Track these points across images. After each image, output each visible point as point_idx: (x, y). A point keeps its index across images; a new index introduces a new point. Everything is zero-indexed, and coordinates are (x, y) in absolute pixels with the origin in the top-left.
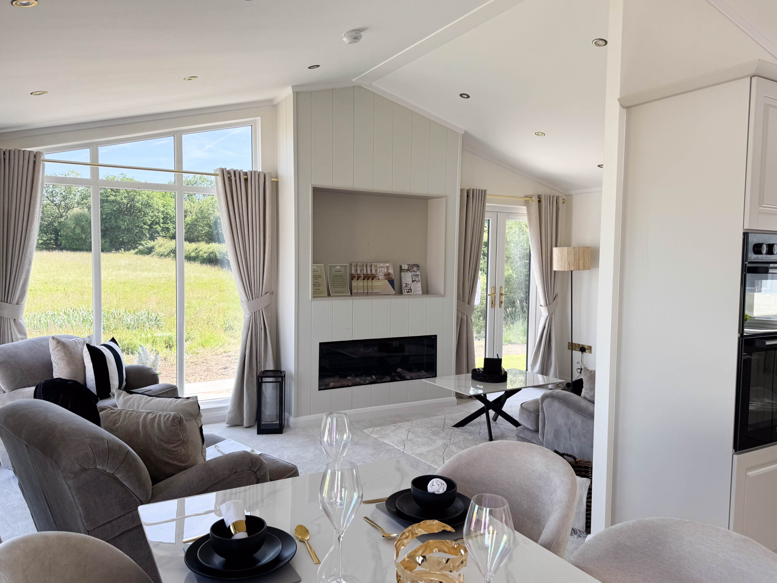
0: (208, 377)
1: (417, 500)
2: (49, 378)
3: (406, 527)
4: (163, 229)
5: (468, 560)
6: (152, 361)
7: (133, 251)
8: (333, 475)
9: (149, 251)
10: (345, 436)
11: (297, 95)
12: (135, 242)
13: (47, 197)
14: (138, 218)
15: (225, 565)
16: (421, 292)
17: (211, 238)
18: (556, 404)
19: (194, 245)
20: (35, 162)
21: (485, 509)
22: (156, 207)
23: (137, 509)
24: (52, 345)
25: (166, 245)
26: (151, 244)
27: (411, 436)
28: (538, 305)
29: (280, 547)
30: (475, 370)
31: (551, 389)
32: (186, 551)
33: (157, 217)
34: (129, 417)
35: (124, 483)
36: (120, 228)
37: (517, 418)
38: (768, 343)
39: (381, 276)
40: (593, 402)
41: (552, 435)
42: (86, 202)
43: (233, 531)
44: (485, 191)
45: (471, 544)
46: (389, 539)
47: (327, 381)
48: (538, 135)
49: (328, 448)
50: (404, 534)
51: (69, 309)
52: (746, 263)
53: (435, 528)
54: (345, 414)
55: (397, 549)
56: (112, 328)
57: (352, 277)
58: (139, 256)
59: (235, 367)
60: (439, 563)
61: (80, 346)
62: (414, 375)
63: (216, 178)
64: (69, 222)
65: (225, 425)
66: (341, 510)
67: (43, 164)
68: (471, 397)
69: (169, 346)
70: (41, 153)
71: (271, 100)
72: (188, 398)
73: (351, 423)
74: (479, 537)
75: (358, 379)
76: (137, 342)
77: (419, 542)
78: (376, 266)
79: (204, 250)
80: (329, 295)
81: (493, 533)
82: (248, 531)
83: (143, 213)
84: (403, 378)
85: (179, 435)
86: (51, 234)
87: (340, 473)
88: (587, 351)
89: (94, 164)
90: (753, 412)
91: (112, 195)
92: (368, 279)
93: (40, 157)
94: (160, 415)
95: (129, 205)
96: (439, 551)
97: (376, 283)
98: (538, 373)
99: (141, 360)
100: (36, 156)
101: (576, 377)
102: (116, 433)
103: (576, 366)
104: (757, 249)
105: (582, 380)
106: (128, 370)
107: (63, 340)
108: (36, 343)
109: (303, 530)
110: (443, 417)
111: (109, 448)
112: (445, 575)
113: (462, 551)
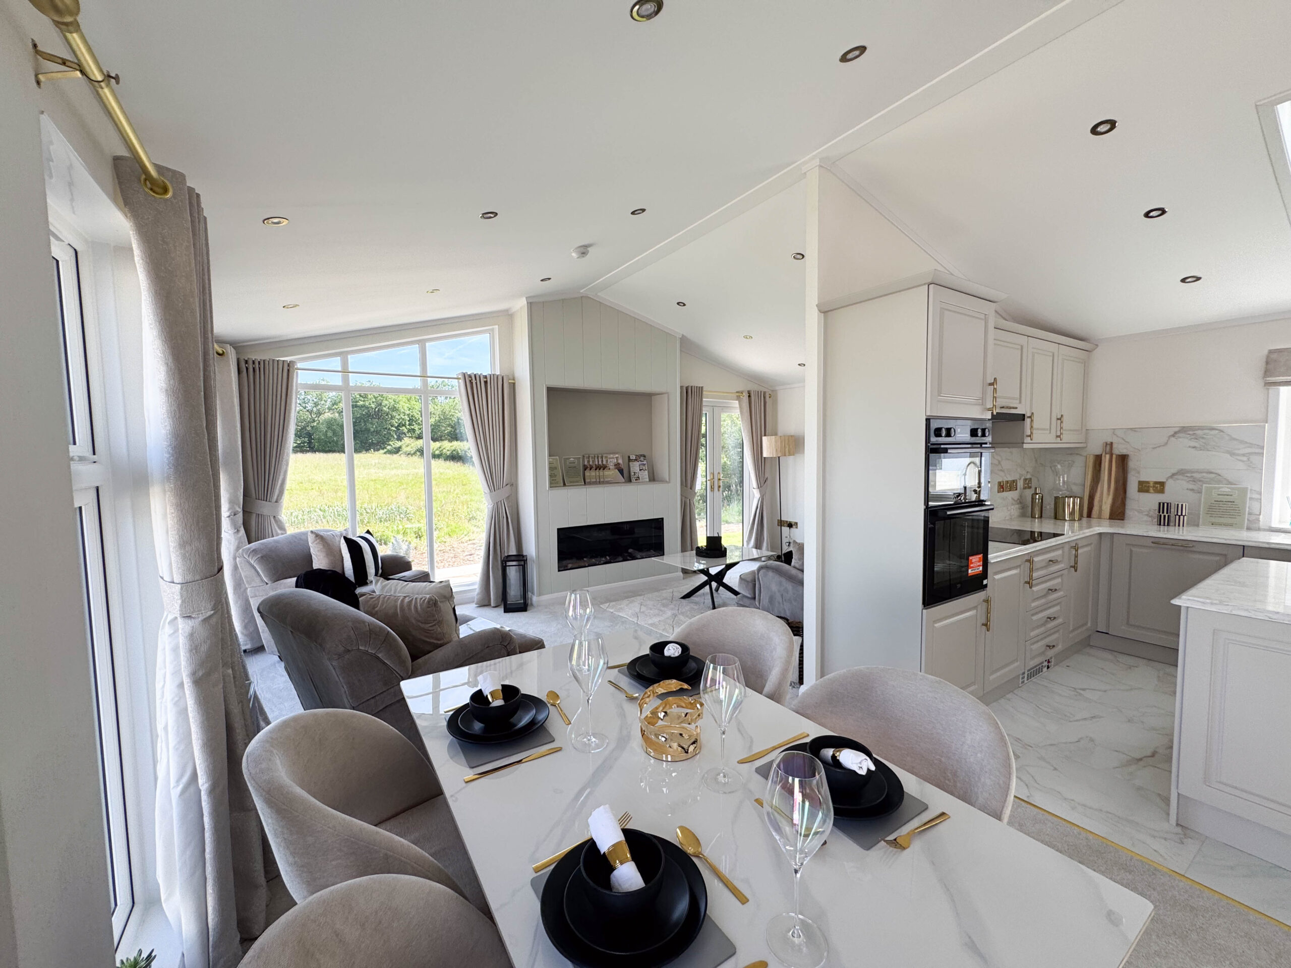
0: (456, 563)
1: (654, 663)
2: (309, 569)
3: (647, 688)
4: (409, 431)
5: (704, 713)
6: (405, 550)
7: (382, 451)
8: (581, 644)
9: (397, 450)
10: (588, 611)
11: (531, 305)
12: (384, 443)
13: (300, 404)
14: (386, 421)
15: (485, 730)
16: (648, 480)
17: (455, 436)
18: (770, 574)
19: (438, 444)
20: (288, 370)
21: (719, 667)
22: (402, 410)
23: (399, 684)
24: (311, 539)
25: (413, 445)
26: (398, 444)
27: (643, 609)
28: (751, 488)
29: (534, 711)
30: (698, 548)
31: (764, 561)
32: (447, 720)
33: (403, 419)
34: (387, 601)
35: (386, 661)
36: (370, 430)
37: (736, 589)
38: (949, 513)
39: (611, 465)
40: (802, 571)
41: (767, 600)
42: (337, 407)
43: (490, 700)
44: (702, 387)
45: (707, 699)
46: (632, 699)
47: (565, 562)
48: (747, 338)
49: (574, 623)
50: (646, 693)
51: (325, 506)
52: (929, 444)
53: (672, 686)
54: (588, 591)
55: (640, 707)
56: (366, 522)
57: (585, 468)
58: (388, 455)
59: (481, 553)
60: (679, 717)
61: (337, 539)
62: (644, 554)
63: (458, 382)
64: (321, 426)
65: (474, 605)
66: (589, 675)
67: (297, 373)
68: (695, 572)
69: (419, 537)
70: (295, 362)
71: (507, 310)
72: (441, 582)
73: (594, 599)
74: (714, 692)
75: (593, 560)
76: (388, 533)
77: (658, 700)
78: (606, 457)
79: (447, 449)
80: (564, 485)
81: (726, 688)
82: (504, 699)
83: (390, 416)
84: (634, 558)
85: (434, 616)
86: (304, 437)
87: (587, 643)
88: (794, 527)
89: (345, 371)
90: (938, 572)
91: (361, 400)
92: (600, 469)
93: (294, 366)
94: (416, 598)
95: (377, 409)
96: (677, 707)
97: (606, 473)
98: (752, 548)
99: (395, 549)
100: (290, 365)
101: (786, 549)
102: (376, 616)
103: (785, 540)
104: (938, 433)
105: (791, 552)
106: (383, 559)
107: (322, 533)
108: (296, 537)
109: (554, 695)
110: (671, 590)
111: (370, 630)
112: (683, 728)
113: (698, 706)
